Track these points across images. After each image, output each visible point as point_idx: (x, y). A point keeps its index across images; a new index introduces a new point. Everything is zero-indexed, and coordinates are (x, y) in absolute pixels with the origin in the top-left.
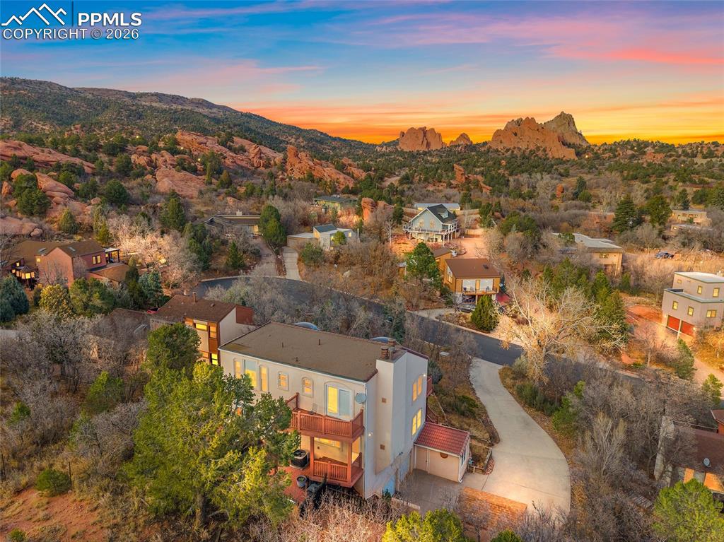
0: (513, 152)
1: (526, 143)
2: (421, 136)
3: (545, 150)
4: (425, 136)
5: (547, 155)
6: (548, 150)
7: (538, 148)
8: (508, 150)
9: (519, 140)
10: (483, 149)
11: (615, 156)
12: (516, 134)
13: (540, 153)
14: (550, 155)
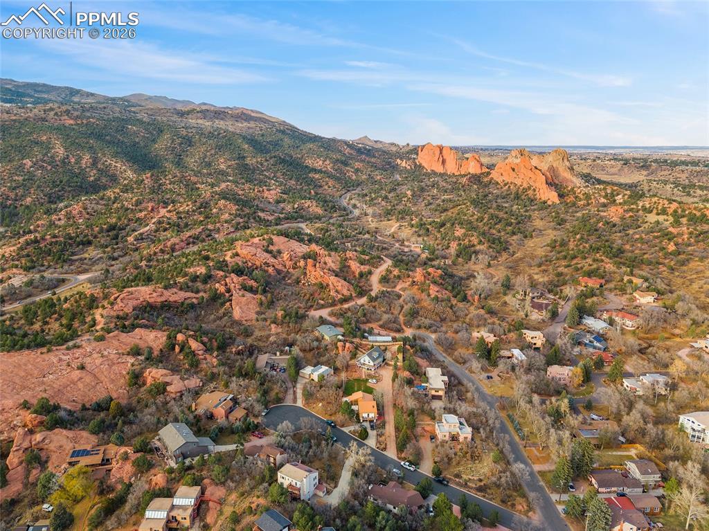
0: (509, 187)
1: (520, 180)
2: (438, 152)
3: (534, 190)
4: (441, 153)
5: (535, 195)
6: (537, 190)
7: (529, 188)
8: (505, 185)
9: (516, 176)
10: (486, 180)
11: (588, 204)
12: (513, 170)
13: (530, 192)
14: (538, 196)
